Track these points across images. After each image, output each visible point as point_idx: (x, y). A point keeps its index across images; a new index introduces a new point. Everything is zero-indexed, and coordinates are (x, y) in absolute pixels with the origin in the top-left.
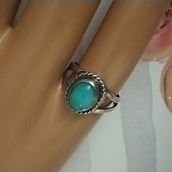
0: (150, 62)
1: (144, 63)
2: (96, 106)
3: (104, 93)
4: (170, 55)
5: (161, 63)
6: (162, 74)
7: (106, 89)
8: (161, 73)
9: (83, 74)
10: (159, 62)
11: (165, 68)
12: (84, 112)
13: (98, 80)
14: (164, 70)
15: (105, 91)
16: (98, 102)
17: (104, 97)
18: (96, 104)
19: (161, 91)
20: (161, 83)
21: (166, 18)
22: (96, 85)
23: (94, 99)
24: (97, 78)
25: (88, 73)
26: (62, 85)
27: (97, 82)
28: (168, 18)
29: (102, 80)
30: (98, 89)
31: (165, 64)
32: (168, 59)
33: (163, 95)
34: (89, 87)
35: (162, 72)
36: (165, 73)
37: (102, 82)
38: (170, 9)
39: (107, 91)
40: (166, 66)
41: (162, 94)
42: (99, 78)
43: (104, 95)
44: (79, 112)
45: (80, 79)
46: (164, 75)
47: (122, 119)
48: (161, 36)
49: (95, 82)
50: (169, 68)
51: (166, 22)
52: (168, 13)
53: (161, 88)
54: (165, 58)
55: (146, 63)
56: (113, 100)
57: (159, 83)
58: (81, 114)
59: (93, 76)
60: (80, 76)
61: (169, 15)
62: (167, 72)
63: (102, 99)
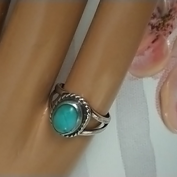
0: (144, 79)
1: (138, 80)
2: (82, 128)
3: (89, 114)
4: (164, 70)
5: (155, 79)
6: (157, 90)
7: (90, 110)
8: (155, 89)
9: (66, 96)
10: (152, 77)
11: (159, 83)
12: (70, 135)
13: (82, 101)
14: (158, 86)
15: (89, 112)
16: (82, 124)
17: (89, 118)
18: (80, 126)
19: (157, 108)
20: (156, 99)
21: (157, 32)
22: (78, 107)
23: (78, 120)
24: (80, 99)
25: (71, 94)
26: (48, 109)
27: (80, 103)
28: (159, 32)
29: (85, 101)
30: (81, 110)
31: (159, 80)
32: (161, 75)
33: (160, 112)
34: (72, 109)
35: (157, 88)
36: (160, 88)
37: (85, 103)
38: (160, 22)
39: (92, 112)
40: (160, 81)
41: (158, 111)
42: (82, 99)
43: (89, 116)
44: (66, 136)
45: (62, 101)
46: (159, 91)
47: (120, 139)
48: (153, 51)
49: (78, 103)
50: (164, 83)
51: (157, 36)
52: (159, 27)
53: (157, 105)
54: (159, 74)
55: (139, 80)
56: (100, 120)
57: (155, 100)
58: (68, 137)
59: (77, 97)
60: (62, 98)
61: (159, 29)
62: (161, 87)
63: (87, 121)
